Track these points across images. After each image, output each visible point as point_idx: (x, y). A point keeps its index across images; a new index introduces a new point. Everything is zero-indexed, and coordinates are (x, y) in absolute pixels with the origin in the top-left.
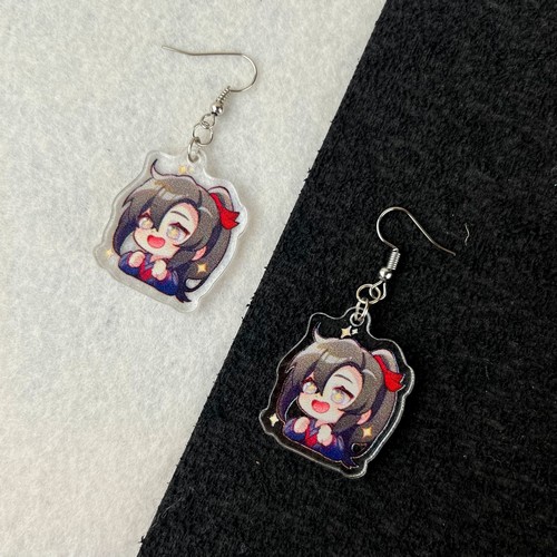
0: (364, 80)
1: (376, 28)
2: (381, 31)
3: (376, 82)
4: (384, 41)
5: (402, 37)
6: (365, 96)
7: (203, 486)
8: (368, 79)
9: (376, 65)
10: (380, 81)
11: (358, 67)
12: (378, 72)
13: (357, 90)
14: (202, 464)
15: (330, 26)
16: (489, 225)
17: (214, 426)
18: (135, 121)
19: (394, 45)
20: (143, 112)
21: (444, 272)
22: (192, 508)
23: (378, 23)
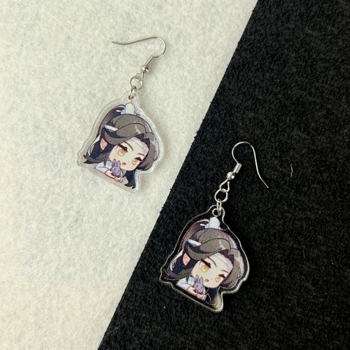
0: (231, 77)
1: (238, 46)
2: (241, 47)
3: (238, 78)
4: (243, 54)
5: (254, 51)
6: (231, 87)
7: (132, 320)
8: (233, 77)
9: (238, 68)
10: (240, 78)
11: (227, 69)
12: (239, 72)
13: (226, 83)
14: (131, 307)
15: (211, 44)
16: (307, 165)
17: (139, 285)
18: (94, 101)
19: (249, 56)
20: (99, 95)
21: (278, 192)
22: (124, 334)
23: (239, 43)
